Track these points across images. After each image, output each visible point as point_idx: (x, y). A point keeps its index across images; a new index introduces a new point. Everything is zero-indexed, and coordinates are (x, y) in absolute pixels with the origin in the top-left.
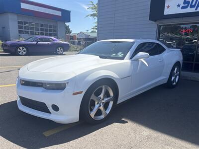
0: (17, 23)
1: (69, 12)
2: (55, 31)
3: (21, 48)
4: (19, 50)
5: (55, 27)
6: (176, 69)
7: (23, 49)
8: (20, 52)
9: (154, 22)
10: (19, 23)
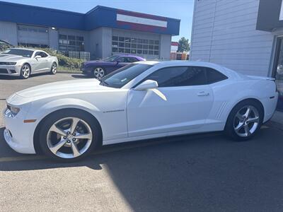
0: (111, 38)
1: (178, 21)
2: (157, 48)
3: (98, 69)
4: (96, 72)
5: (158, 42)
6: (248, 110)
7: (100, 70)
8: (96, 74)
9: (269, 33)
10: (114, 38)
